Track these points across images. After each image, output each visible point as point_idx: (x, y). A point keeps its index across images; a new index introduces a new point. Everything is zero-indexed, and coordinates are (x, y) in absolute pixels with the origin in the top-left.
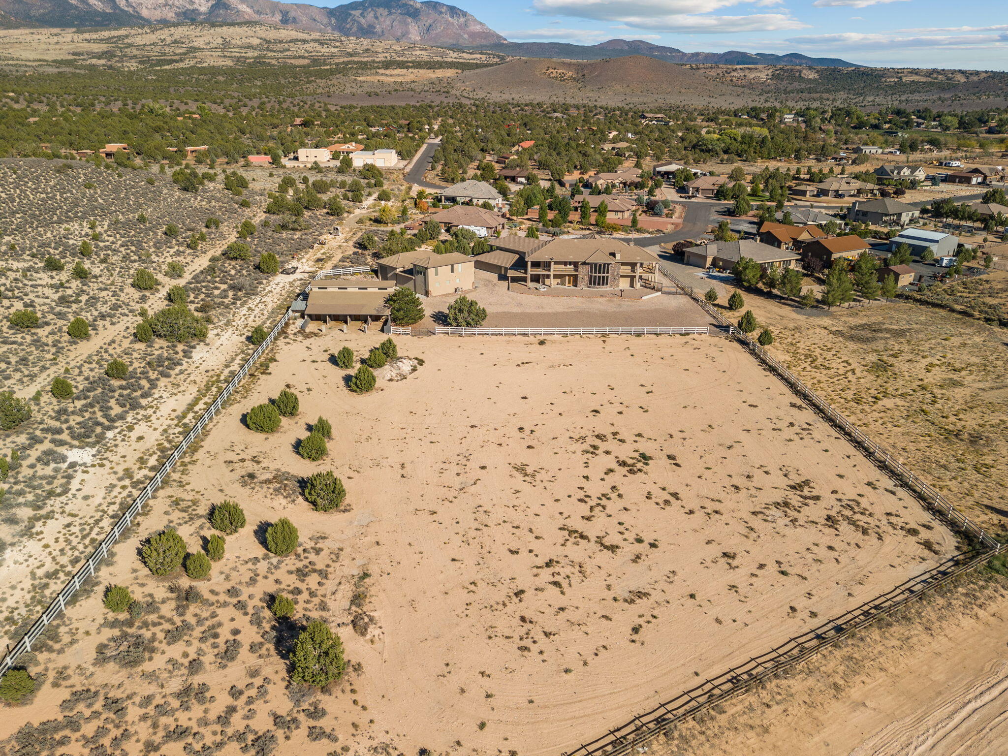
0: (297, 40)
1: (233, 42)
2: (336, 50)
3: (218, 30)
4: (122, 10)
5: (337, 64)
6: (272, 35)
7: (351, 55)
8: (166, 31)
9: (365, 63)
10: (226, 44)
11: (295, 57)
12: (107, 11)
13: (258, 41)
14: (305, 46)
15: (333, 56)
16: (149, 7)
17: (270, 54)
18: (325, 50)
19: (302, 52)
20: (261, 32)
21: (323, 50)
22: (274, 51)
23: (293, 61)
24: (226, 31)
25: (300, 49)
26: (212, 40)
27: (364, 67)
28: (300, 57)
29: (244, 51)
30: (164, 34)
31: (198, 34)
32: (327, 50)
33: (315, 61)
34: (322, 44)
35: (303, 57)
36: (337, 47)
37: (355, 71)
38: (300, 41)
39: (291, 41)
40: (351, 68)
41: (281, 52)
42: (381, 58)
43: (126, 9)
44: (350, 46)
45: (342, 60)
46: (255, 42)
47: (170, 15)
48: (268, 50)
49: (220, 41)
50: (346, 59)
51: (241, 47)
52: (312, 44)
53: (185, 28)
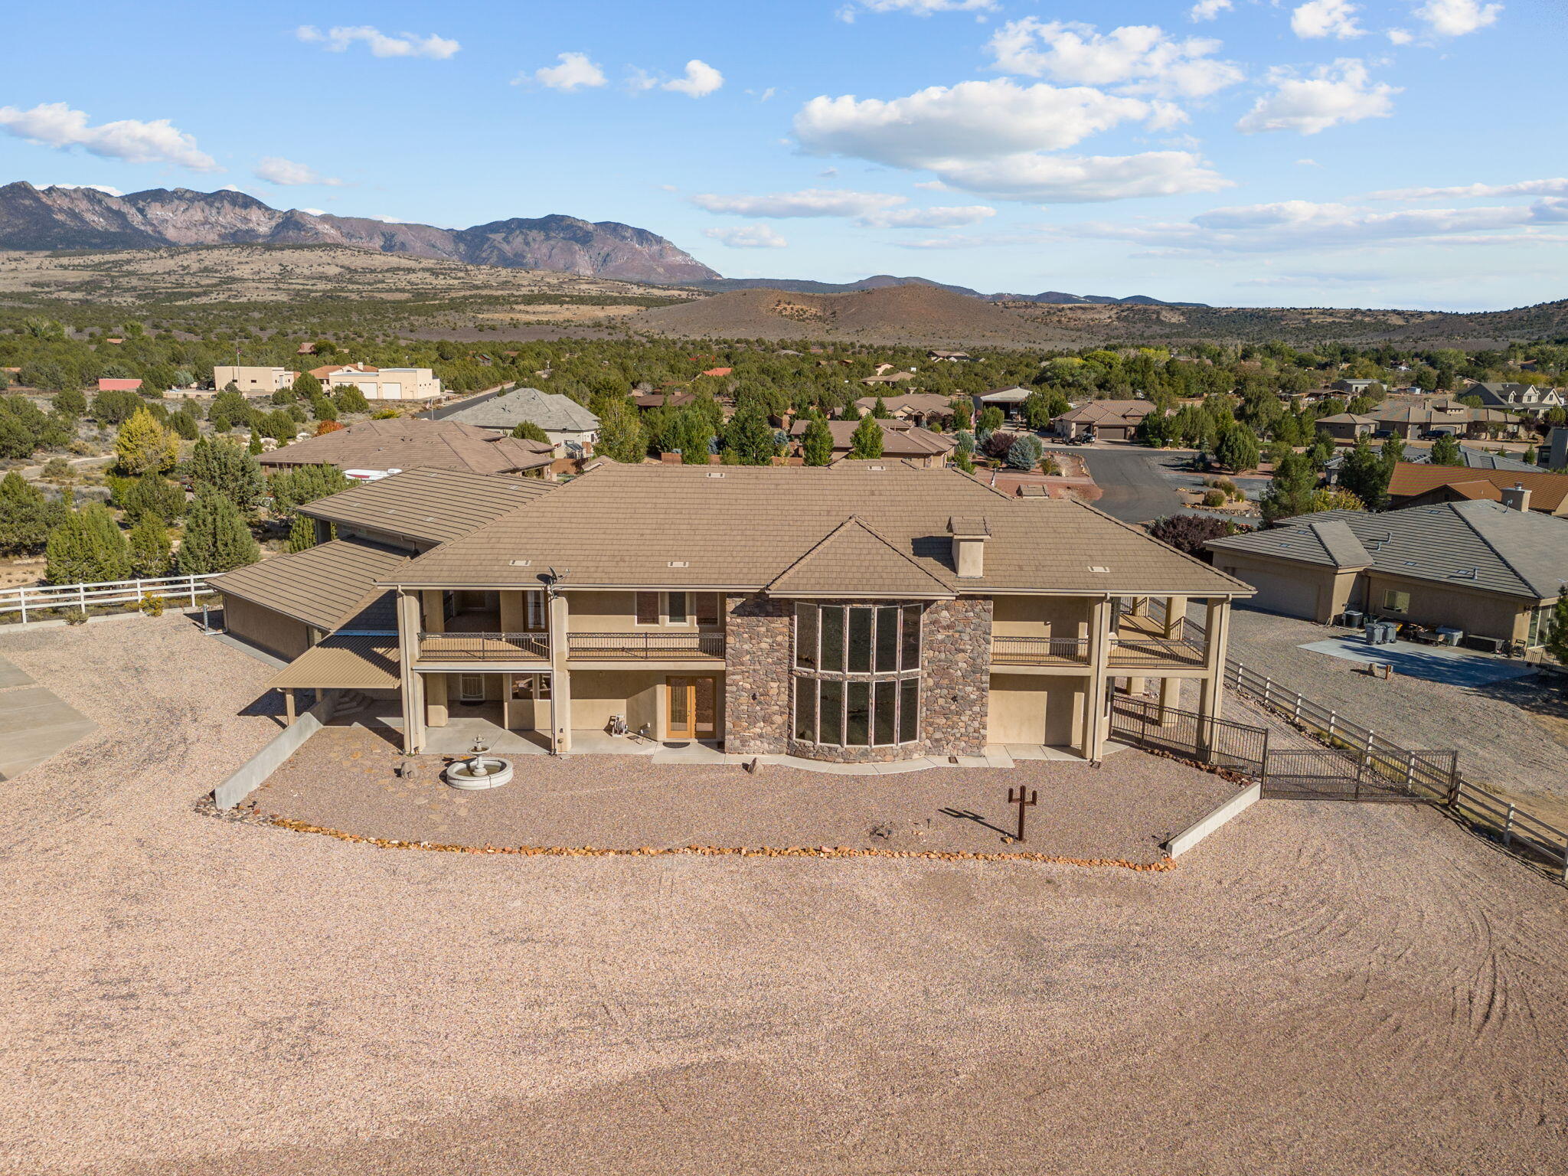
0: (398, 269)
1: (298, 271)
2: (456, 282)
3: (277, 254)
4: (136, 230)
6: (360, 261)
7: (477, 287)
8: (193, 255)
9: (497, 298)
10: (285, 273)
11: (390, 290)
12: (112, 230)
13: (338, 270)
14: (408, 277)
15: (449, 289)
16: (179, 225)
17: (350, 287)
18: (441, 282)
19: (403, 285)
20: (344, 258)
21: (435, 282)
22: (359, 284)
23: (384, 296)
24: (288, 256)
25: (403, 280)
26: (263, 268)
27: (493, 302)
28: (397, 290)
29: (310, 282)
30: (191, 260)
31: (244, 260)
32: (443, 282)
33: (419, 295)
34: (434, 273)
35: (403, 291)
36: (459, 278)
37: (476, 307)
38: (403, 269)
39: (387, 271)
40: (472, 303)
41: (369, 284)
42: (524, 291)
43: (142, 228)
44: (480, 277)
45: (462, 294)
46: (333, 271)
47: (212, 237)
48: (351, 281)
49: (277, 269)
50: (468, 293)
51: (308, 278)
52: (420, 275)
53: (224, 252)
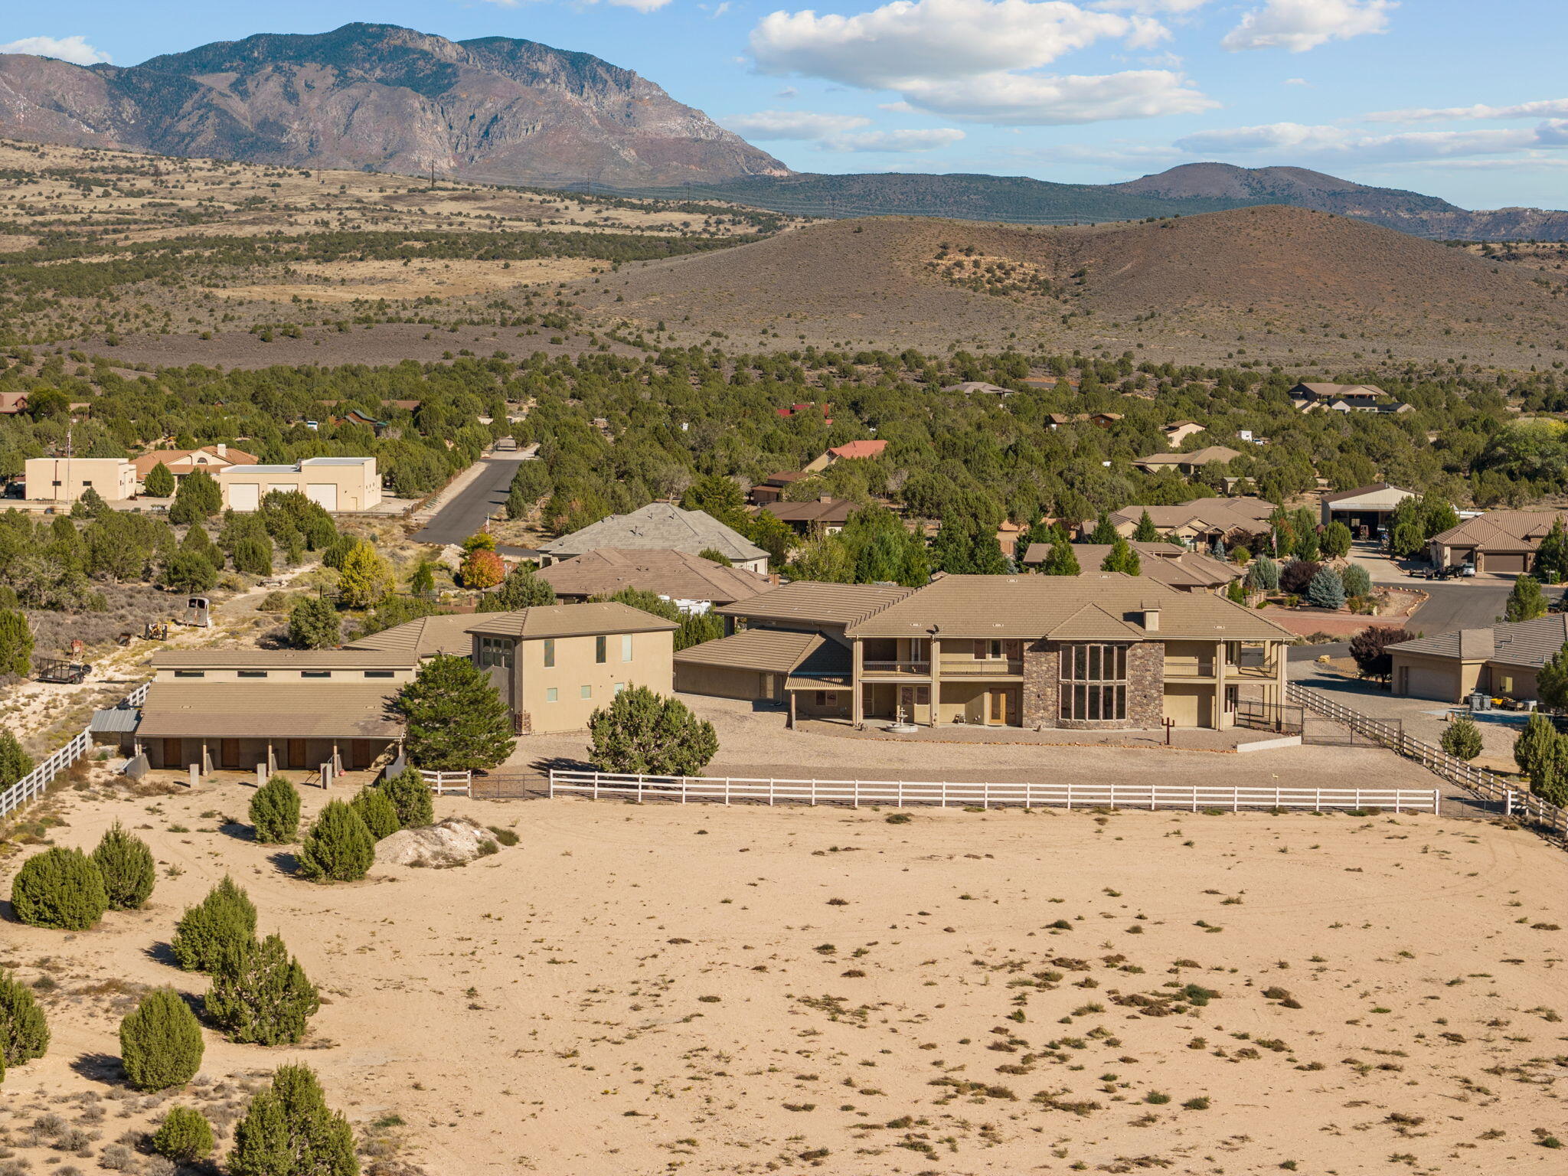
2: (136, 203)
5: (140, 250)
7: (193, 219)
9: (248, 244)
14: (18, 193)
15: (123, 222)
18: (97, 204)
19: (7, 213)
21: (86, 205)
32: (103, 205)
33: (55, 241)
34: (82, 183)
35: (10, 228)
36: (140, 194)
37: (205, 270)
38: (6, 174)
40: (190, 261)
42: (305, 224)
44: (191, 188)
45: (157, 235)
50: (172, 233)
52: (46, 186)
